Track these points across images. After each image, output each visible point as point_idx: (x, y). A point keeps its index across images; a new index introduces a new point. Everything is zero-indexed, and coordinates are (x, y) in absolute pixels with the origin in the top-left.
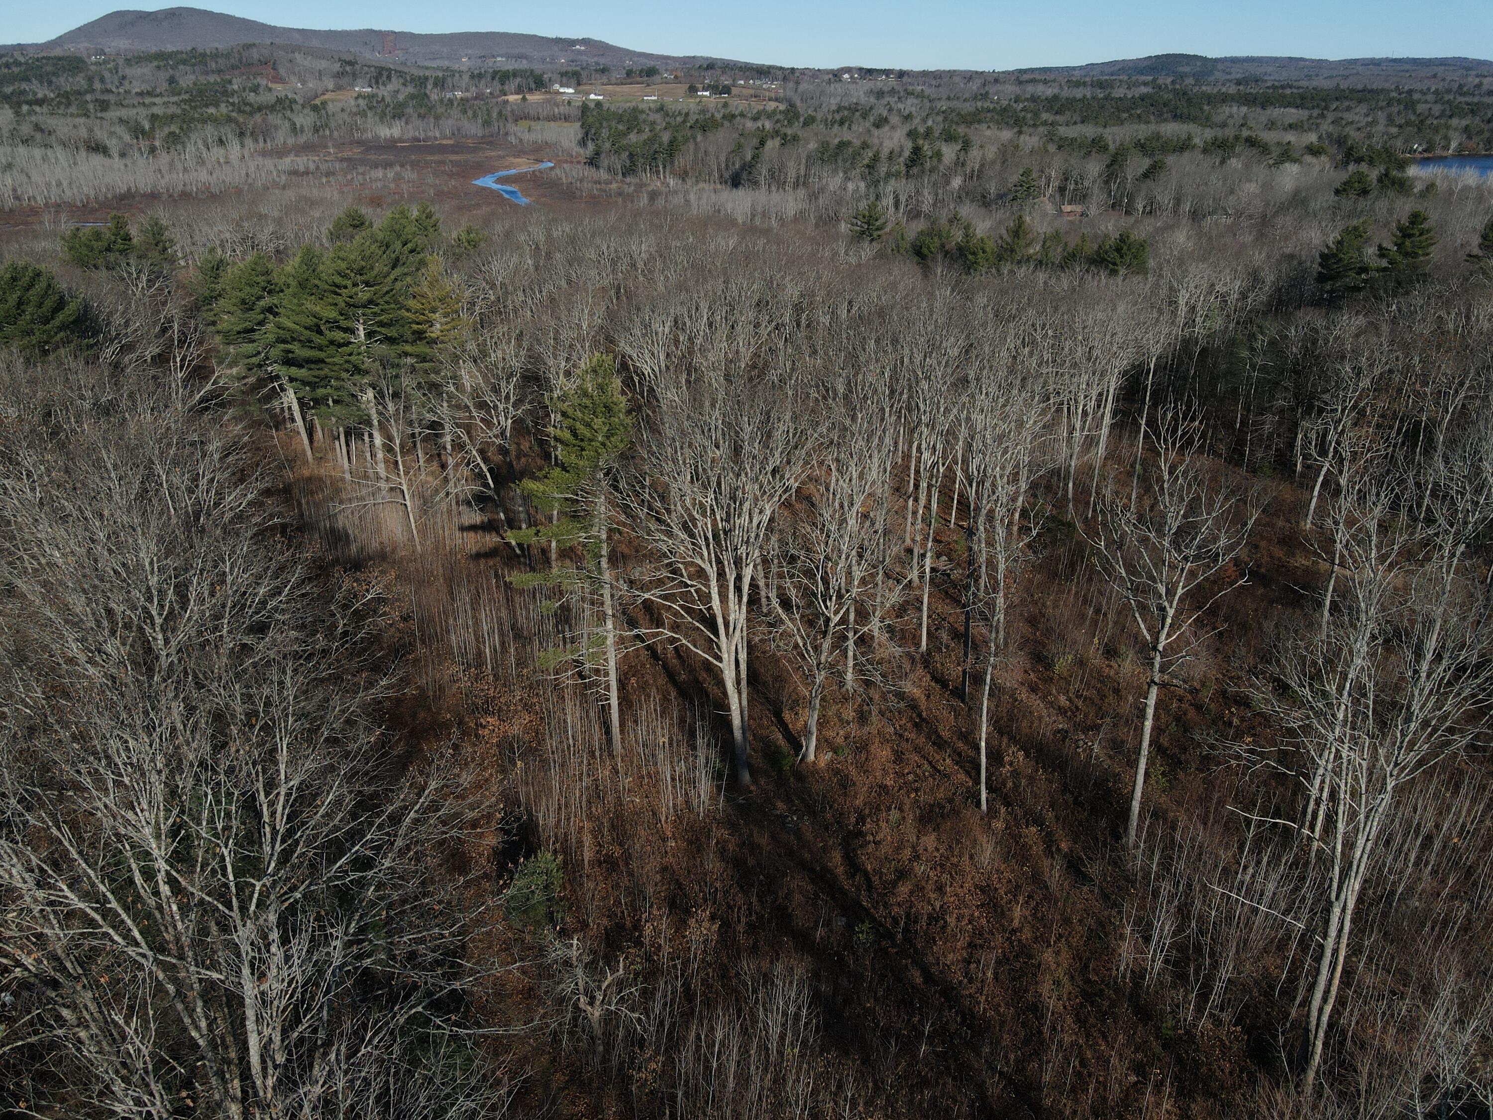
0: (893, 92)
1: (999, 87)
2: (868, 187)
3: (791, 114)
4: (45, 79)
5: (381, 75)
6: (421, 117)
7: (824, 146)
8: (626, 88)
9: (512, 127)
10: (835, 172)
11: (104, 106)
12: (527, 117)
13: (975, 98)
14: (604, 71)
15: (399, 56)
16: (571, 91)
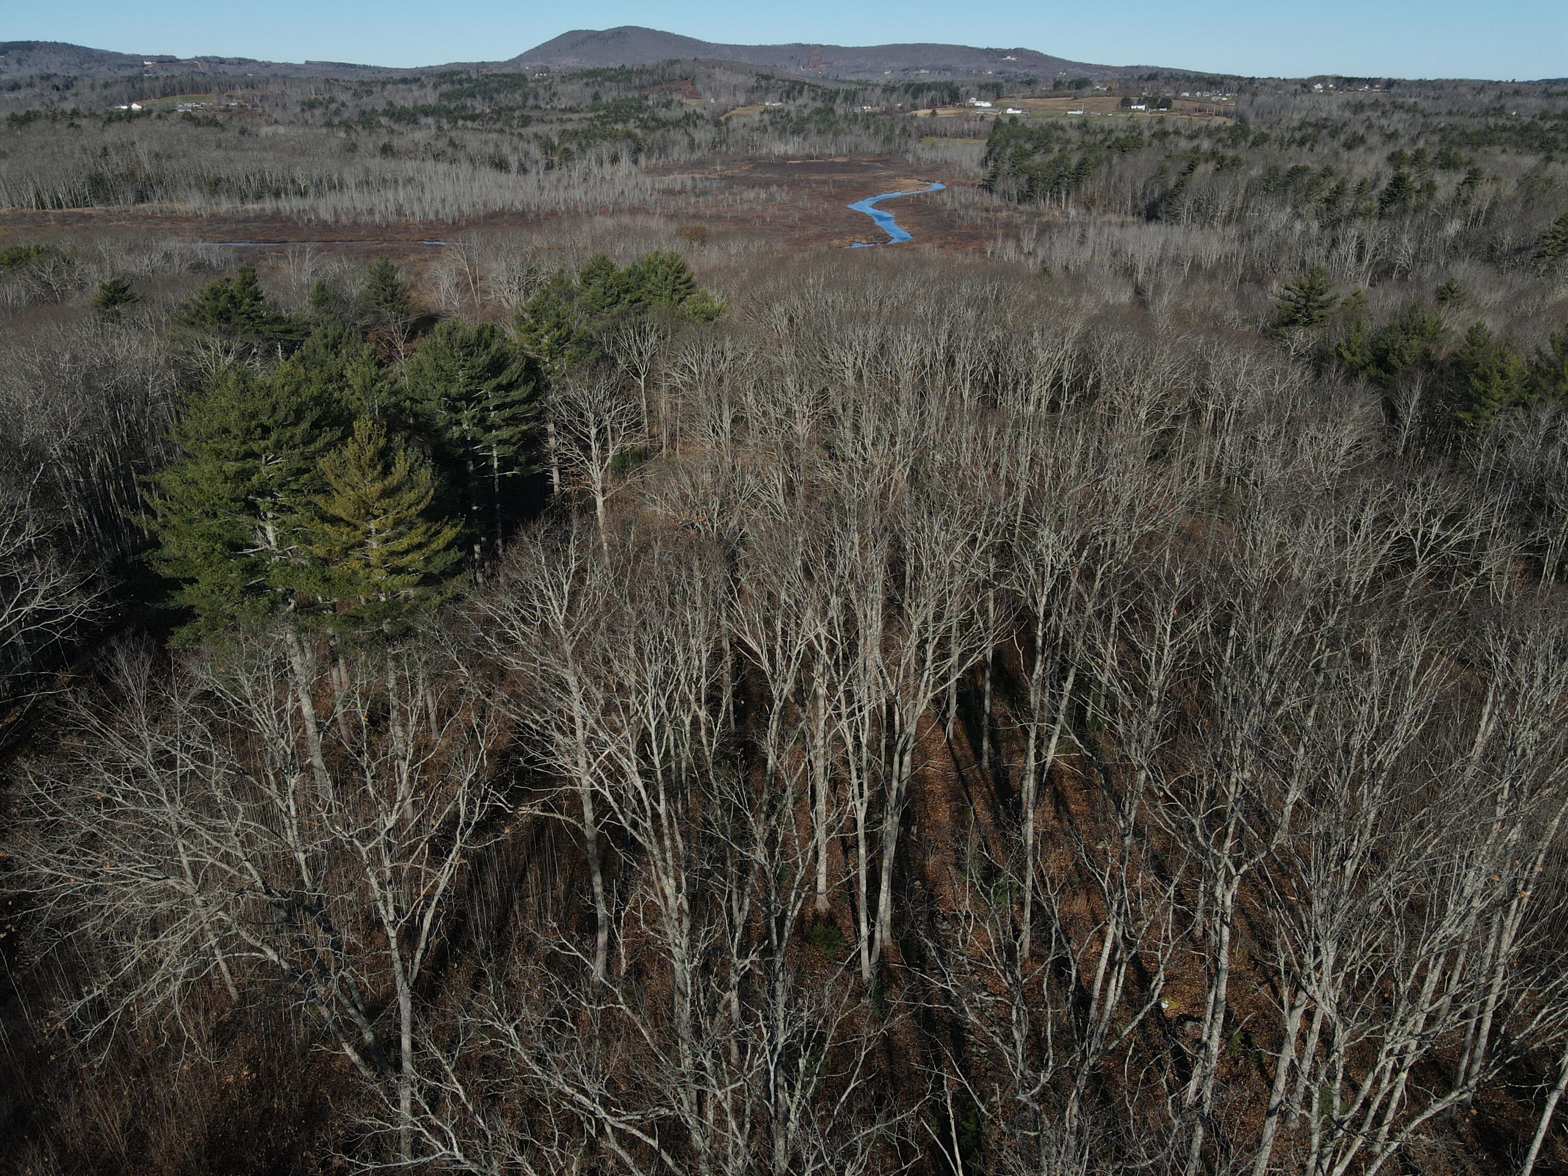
0: (1376, 104)
1: (1520, 100)
2: (1323, 227)
3: (1239, 132)
4: (488, 96)
5: (794, 88)
6: (819, 132)
7: (1272, 173)
8: (1049, 102)
9: (912, 144)
10: (1283, 204)
11: (526, 121)
12: (933, 133)
13: (1486, 113)
14: (1030, 83)
15: (823, 70)
16: (988, 104)
